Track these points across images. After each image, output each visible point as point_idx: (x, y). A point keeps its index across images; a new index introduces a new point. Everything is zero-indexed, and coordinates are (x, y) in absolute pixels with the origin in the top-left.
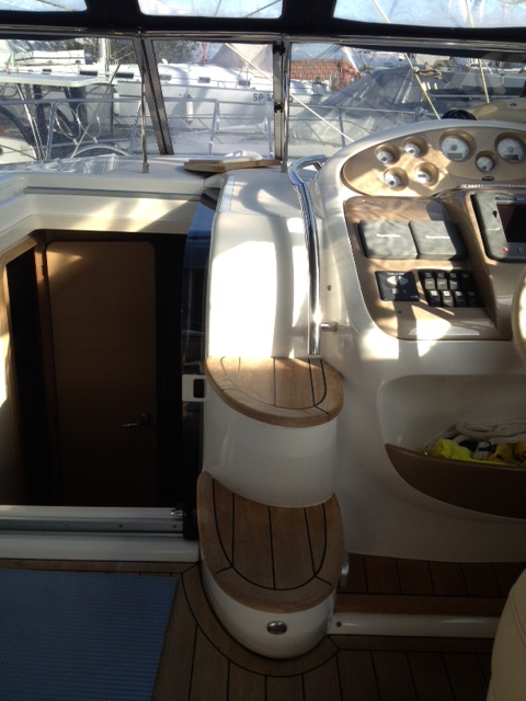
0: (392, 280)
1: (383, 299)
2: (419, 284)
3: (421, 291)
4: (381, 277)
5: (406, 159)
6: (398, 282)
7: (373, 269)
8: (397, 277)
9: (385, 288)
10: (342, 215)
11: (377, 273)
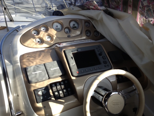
0: (40, 93)
1: (37, 103)
2: (51, 91)
3: (52, 94)
4: (36, 92)
5: (42, 33)
6: (43, 93)
7: (32, 89)
8: (42, 90)
9: (37, 97)
10: (19, 64)
11: (34, 90)
